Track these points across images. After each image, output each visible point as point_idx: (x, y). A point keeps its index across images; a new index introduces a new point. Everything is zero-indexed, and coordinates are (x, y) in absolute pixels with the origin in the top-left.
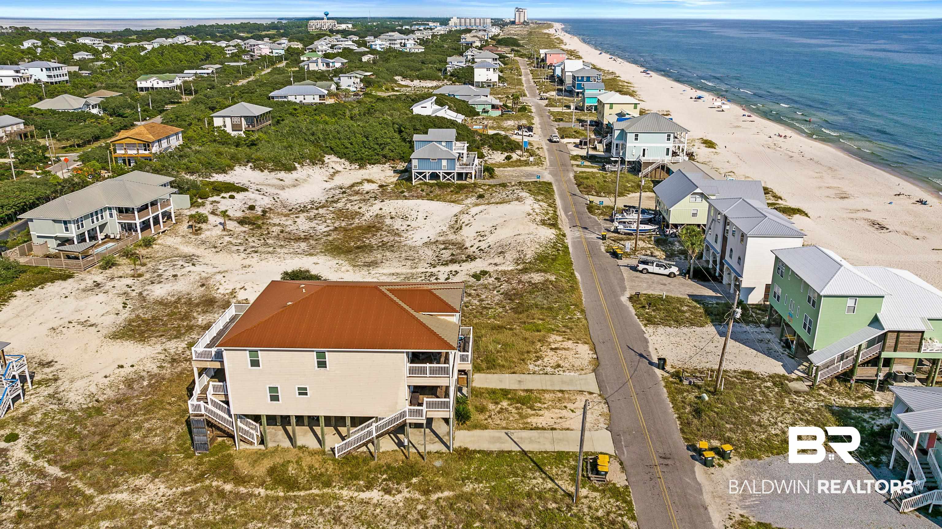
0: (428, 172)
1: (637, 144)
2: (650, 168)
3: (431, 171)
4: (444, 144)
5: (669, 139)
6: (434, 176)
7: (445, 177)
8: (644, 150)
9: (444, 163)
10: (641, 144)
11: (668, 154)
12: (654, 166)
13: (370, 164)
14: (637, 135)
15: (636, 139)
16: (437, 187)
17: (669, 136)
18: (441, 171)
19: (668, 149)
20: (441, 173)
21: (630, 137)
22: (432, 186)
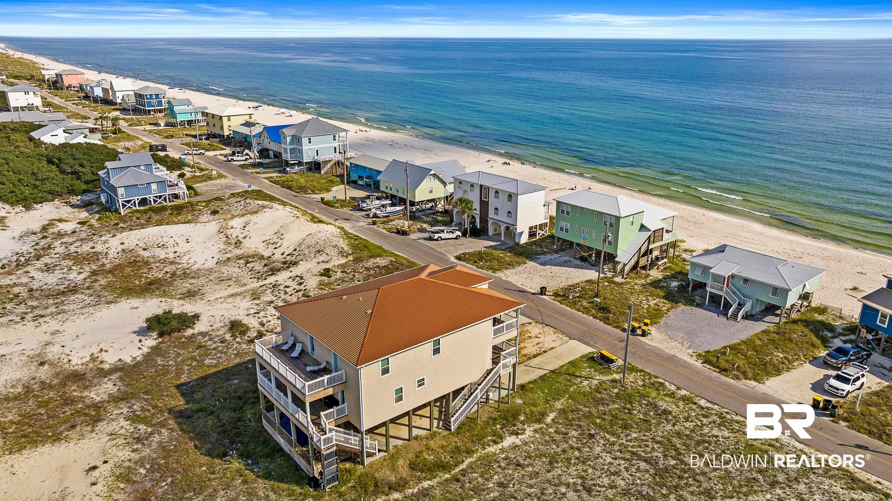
0: (136, 199)
1: (311, 146)
2: (329, 166)
3: (140, 197)
4: (142, 168)
5: (335, 140)
6: (143, 202)
7: (155, 201)
8: (317, 151)
9: (154, 186)
10: (314, 146)
11: (335, 152)
12: (332, 163)
13: (37, 203)
14: (310, 139)
15: (310, 142)
16: (150, 213)
17: (334, 136)
18: (151, 196)
19: (335, 148)
20: (151, 197)
21: (305, 141)
22: (145, 212)
